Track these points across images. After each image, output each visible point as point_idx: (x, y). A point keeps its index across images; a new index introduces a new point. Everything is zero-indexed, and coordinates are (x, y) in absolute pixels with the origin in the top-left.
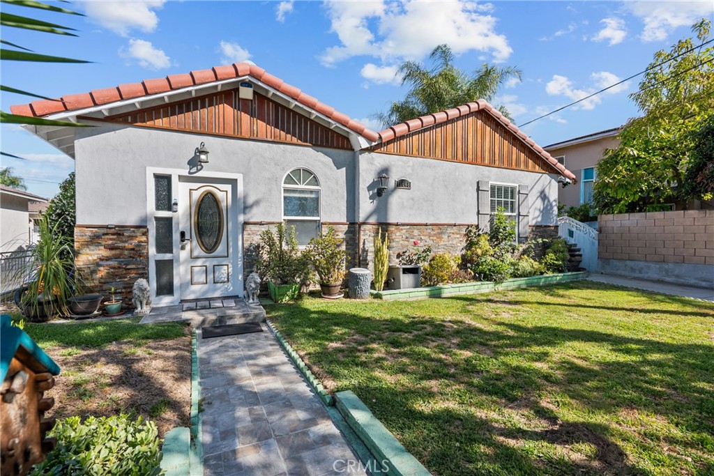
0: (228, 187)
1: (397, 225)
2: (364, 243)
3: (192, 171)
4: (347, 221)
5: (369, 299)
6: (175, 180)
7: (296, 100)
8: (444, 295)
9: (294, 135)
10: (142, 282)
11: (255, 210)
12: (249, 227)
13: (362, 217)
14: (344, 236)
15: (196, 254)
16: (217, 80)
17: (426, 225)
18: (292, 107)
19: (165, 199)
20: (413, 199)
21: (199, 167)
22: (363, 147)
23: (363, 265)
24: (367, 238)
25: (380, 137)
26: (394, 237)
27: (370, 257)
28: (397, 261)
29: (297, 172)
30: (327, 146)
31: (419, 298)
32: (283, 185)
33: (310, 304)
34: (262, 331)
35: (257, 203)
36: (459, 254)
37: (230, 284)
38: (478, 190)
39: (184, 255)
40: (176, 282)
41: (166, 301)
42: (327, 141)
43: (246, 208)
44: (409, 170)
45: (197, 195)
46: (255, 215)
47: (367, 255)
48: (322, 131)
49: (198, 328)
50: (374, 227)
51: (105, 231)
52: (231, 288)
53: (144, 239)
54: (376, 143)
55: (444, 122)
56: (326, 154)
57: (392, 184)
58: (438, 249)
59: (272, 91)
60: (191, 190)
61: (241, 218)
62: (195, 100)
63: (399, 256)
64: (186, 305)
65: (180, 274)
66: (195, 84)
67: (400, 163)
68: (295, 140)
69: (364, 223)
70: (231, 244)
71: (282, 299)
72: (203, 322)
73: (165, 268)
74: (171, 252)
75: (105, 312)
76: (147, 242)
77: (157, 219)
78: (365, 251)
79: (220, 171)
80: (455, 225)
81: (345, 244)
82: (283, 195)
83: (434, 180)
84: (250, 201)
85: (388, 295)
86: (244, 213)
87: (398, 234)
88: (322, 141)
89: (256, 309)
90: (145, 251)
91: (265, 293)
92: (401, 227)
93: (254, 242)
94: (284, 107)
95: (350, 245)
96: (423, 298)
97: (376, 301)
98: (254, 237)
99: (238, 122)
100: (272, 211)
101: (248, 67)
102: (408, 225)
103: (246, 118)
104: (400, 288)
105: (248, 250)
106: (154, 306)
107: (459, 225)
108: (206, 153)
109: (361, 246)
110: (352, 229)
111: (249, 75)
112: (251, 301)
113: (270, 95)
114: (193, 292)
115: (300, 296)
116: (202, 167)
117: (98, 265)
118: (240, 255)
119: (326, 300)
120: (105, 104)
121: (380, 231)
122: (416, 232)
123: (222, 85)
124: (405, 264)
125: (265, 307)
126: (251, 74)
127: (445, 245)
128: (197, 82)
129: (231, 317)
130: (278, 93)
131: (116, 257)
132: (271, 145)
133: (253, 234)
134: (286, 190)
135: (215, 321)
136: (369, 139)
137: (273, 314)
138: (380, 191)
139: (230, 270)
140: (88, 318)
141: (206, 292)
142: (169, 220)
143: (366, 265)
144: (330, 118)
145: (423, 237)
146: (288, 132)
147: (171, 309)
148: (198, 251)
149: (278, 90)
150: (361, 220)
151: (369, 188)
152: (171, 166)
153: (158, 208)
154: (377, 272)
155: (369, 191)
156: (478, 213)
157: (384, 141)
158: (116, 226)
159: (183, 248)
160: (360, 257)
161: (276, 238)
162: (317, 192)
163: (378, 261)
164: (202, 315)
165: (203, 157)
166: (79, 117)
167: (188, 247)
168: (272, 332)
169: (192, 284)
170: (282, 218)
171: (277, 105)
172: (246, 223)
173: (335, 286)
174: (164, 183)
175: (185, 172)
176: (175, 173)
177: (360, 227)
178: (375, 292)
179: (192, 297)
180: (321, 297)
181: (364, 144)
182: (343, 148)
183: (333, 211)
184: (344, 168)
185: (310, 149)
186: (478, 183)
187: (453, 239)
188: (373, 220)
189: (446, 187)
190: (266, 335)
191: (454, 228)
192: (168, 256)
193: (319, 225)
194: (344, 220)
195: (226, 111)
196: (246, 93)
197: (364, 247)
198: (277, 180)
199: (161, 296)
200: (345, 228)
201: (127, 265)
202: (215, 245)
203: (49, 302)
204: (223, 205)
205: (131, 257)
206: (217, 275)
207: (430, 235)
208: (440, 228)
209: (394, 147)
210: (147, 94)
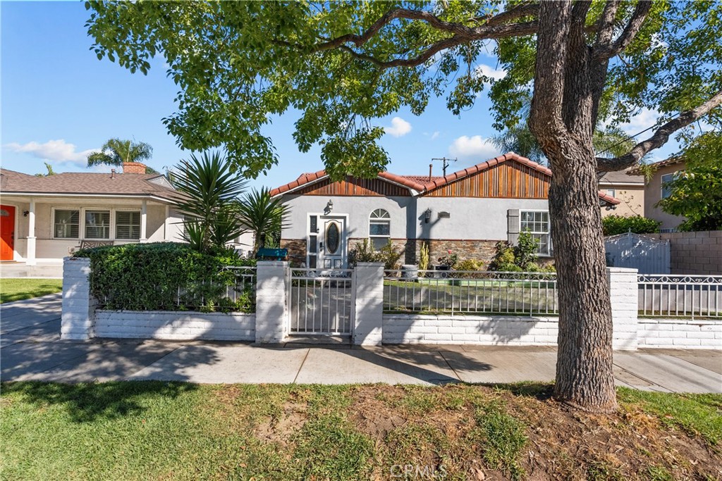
0: (342, 221)
1: (439, 240)
3: (326, 214)
4: (407, 238)
6: (318, 218)
9: (376, 191)
10: (304, 265)
11: (355, 232)
12: (350, 241)
13: (417, 235)
14: (405, 247)
15: (326, 254)
17: (461, 240)
19: (314, 228)
20: (451, 224)
21: (329, 212)
22: (416, 195)
23: (413, 263)
25: (426, 188)
26: (435, 248)
28: (439, 263)
29: (377, 211)
30: (395, 195)
32: (369, 218)
35: (355, 229)
36: (489, 261)
38: (508, 216)
39: (321, 254)
40: (317, 266)
42: (395, 193)
43: (350, 233)
44: (449, 206)
45: (328, 225)
46: (353, 236)
47: (416, 258)
48: (392, 188)
51: (290, 242)
53: (305, 246)
54: (424, 192)
56: (394, 200)
60: (325, 222)
61: (348, 237)
63: (440, 260)
65: (320, 262)
67: (442, 202)
68: (376, 194)
70: (342, 249)
73: (313, 259)
74: (316, 252)
77: (311, 236)
79: (338, 212)
80: (486, 241)
81: (405, 251)
82: (369, 223)
83: (468, 211)
84: (352, 229)
87: (439, 246)
88: (392, 193)
90: (305, 251)
92: (442, 242)
93: (353, 249)
95: (409, 252)
98: (352, 246)
99: (347, 187)
100: (363, 232)
102: (447, 241)
103: (351, 185)
105: (350, 252)
107: (490, 241)
108: (331, 205)
110: (410, 243)
117: (288, 256)
118: (346, 255)
120: (293, 188)
121: (424, 244)
122: (453, 245)
127: (478, 254)
132: (363, 197)
133: (353, 244)
134: (371, 221)
136: (418, 190)
138: (427, 219)
139: (342, 262)
142: (316, 237)
145: (459, 249)
146: (373, 190)
148: (328, 253)
150: (416, 237)
151: (420, 218)
152: (317, 212)
153: (311, 231)
156: (508, 233)
157: (429, 190)
158: (295, 240)
159: (321, 250)
161: (362, 246)
162: (389, 222)
165: (330, 207)
166: (285, 194)
167: (323, 250)
170: (369, 236)
172: (350, 239)
174: (314, 219)
175: (323, 214)
176: (318, 215)
181: (415, 192)
182: (405, 195)
183: (398, 231)
184: (406, 207)
185: (385, 198)
186: (508, 211)
187: (484, 251)
188: (422, 238)
189: (479, 215)
191: (485, 243)
192: (315, 254)
193: (389, 240)
194: (405, 237)
195: (342, 183)
198: (366, 216)
200: (405, 242)
202: (335, 250)
204: (340, 231)
205: (300, 254)
206: (335, 264)
207: (464, 247)
208: (473, 243)
209: (438, 192)
210: (308, 182)
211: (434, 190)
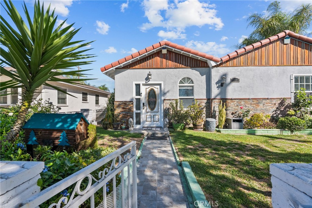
0: (158, 87)
1: (232, 99)
2: (214, 108)
3: (146, 82)
4: (206, 98)
5: (215, 132)
6: (141, 85)
7: (183, 51)
8: (257, 134)
9: (183, 64)
10: (131, 119)
11: (168, 94)
13: (213, 96)
14: (205, 105)
15: (147, 111)
16: (154, 49)
17: (249, 99)
18: (182, 53)
19: (138, 93)
20: (241, 87)
21: (149, 80)
22: (213, 65)
23: (214, 117)
24: (216, 106)
25: (222, 60)
26: (230, 105)
27: (217, 114)
28: (232, 116)
29: (184, 79)
30: (197, 67)
31: (242, 134)
32: (178, 84)
33: (188, 132)
34: (167, 139)
35: (168, 92)
36: (271, 114)
37: (159, 122)
39: (144, 111)
40: (141, 120)
41: (138, 127)
42: (197, 65)
43: (165, 94)
44: (239, 73)
45: (148, 90)
46: (168, 97)
47: (215, 113)
48: (195, 61)
49: (146, 136)
50: (219, 100)
51: (122, 103)
52: (159, 124)
53: (132, 105)
54: (220, 63)
55: (260, 47)
56: (196, 70)
57: (228, 80)
58: (257, 111)
59: (174, 49)
60: (146, 88)
61: (163, 98)
62: (147, 57)
63: (232, 114)
64: (144, 128)
65: (143, 117)
66: (147, 52)
67: (233, 70)
68: (183, 66)
69: (214, 99)
70: (159, 108)
71: (177, 129)
72: (148, 134)
73: (138, 115)
74: (140, 110)
75: (121, 129)
76: (133, 106)
77: (136, 99)
78: (214, 111)
80: (268, 99)
81: (205, 108)
82: (178, 88)
83: (254, 76)
84: (166, 91)
85: (224, 131)
86: (164, 96)
87: (232, 104)
88: (195, 65)
89: (166, 132)
90: (132, 110)
91: (171, 126)
92: (234, 100)
93: (167, 107)
94: (179, 54)
95: (208, 108)
96: (244, 134)
97: (218, 133)
98: (167, 105)
99: (162, 62)
100: (174, 95)
101: (165, 42)
102: (238, 99)
103: (164, 60)
104: (231, 129)
105: (165, 110)
106: (135, 128)
107: (271, 99)
108: (150, 75)
109: (213, 109)
110: (209, 102)
111: (165, 45)
112: (165, 129)
113: (173, 51)
114: (147, 124)
115: (184, 129)
116: (150, 80)
117: (120, 114)
118: (162, 111)
119: (194, 131)
120: (122, 63)
121: (222, 102)
122: (243, 103)
123: (156, 50)
124: (236, 118)
125: (170, 131)
126: (166, 44)
127: (262, 109)
128: (147, 51)
129: (157, 134)
130: (176, 49)
131: (125, 111)
132: (174, 69)
133: (167, 104)
134: (180, 87)
135: (152, 134)
136: (216, 61)
137: (172, 134)
138: (222, 84)
139: (159, 117)
140: (117, 130)
141: (150, 125)
142: (140, 99)
143: (215, 118)
144: (197, 55)
145: (247, 105)
146: (180, 64)
147: (140, 129)
148: (149, 110)
149: (175, 48)
150: (213, 97)
151: (217, 83)
152: (140, 81)
153: (136, 95)
154: (220, 121)
155: (216, 84)
157: (223, 62)
158: (125, 101)
160: (212, 114)
161: (175, 105)
162: (193, 86)
163: (220, 116)
164: (148, 132)
165: (150, 77)
166: (116, 68)
167: (145, 108)
168: (170, 140)
169: (146, 121)
170: (178, 97)
171: (176, 54)
172: (164, 100)
173: (199, 125)
174: (138, 86)
175: (144, 83)
176: (141, 83)
177: (212, 101)
178: (218, 129)
179: (146, 126)
180: (193, 130)
181: (213, 64)
182: (204, 67)
183: (200, 94)
184: (205, 75)
185: (190, 69)
187: (266, 106)
188: (219, 97)
189: (262, 79)
190: (167, 141)
191: (267, 100)
193: (193, 100)
194: (205, 97)
195: (158, 59)
196: (164, 51)
197: (214, 109)
198: (176, 82)
199: (137, 125)
200: (205, 101)
201: (127, 114)
202: (154, 108)
203: (108, 124)
204: (157, 93)
205: (128, 111)
206: (154, 119)
207: (251, 104)
208: (258, 100)
209: (230, 63)
210: (133, 58)
211: (227, 61)
